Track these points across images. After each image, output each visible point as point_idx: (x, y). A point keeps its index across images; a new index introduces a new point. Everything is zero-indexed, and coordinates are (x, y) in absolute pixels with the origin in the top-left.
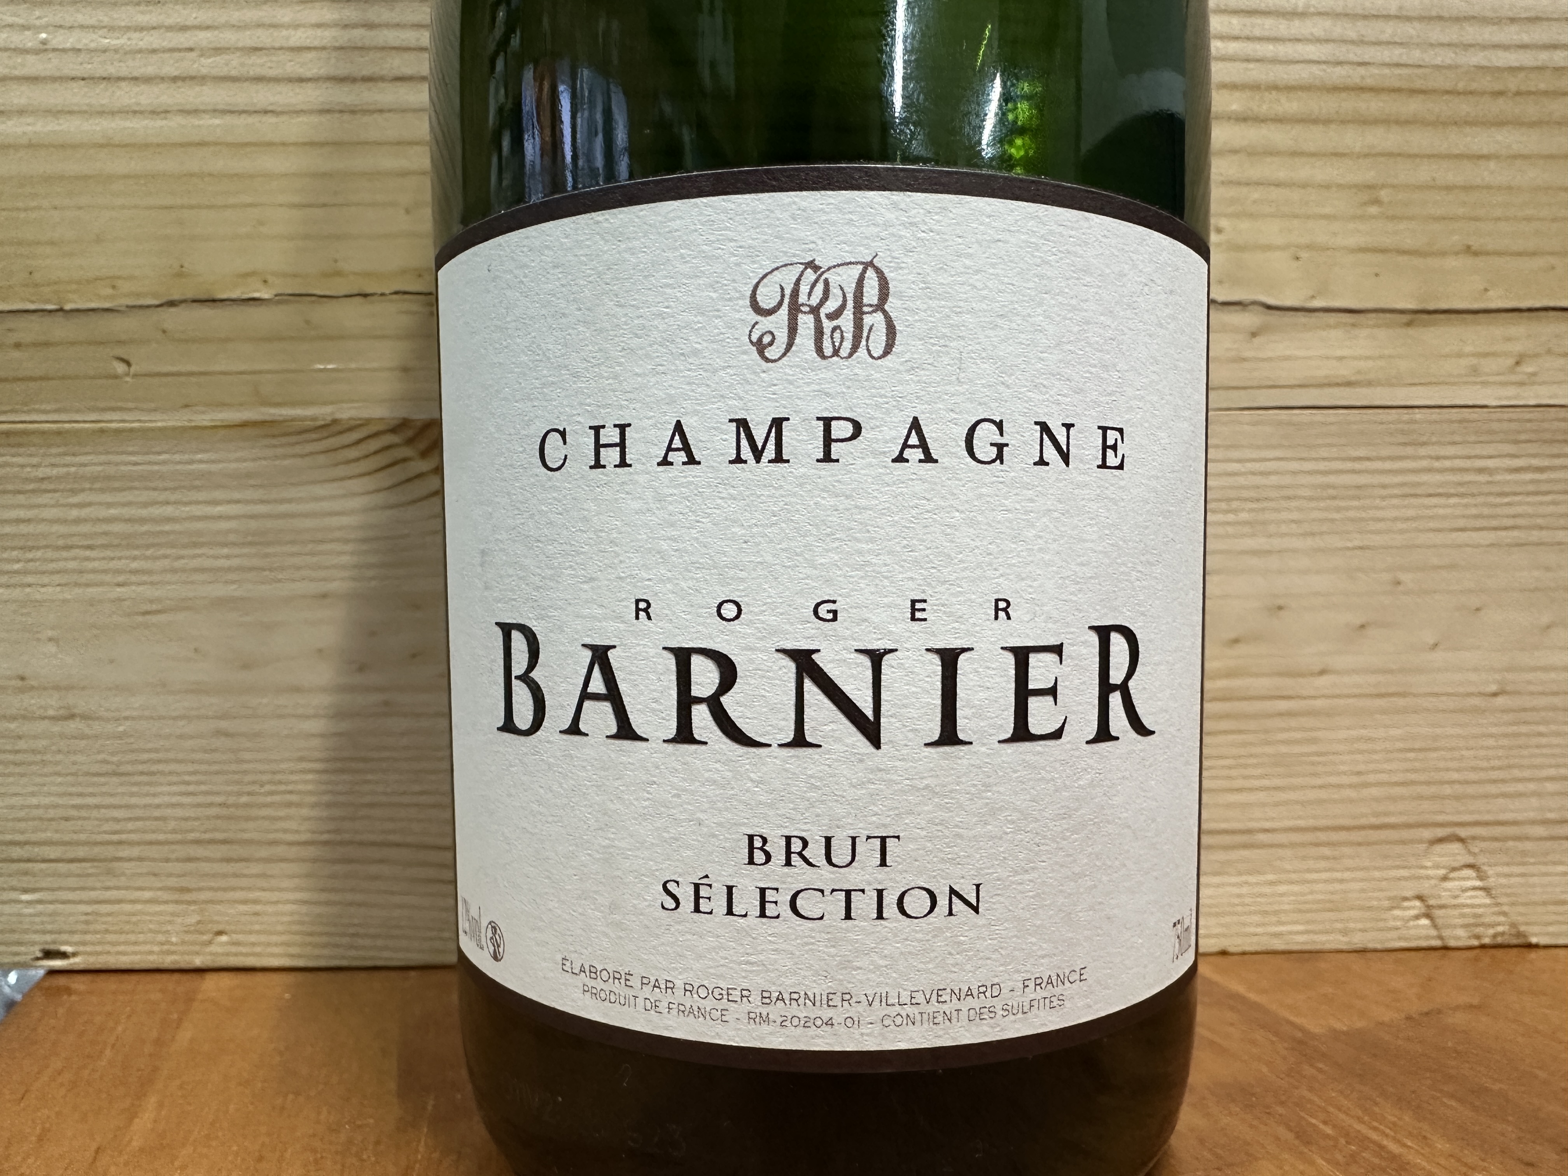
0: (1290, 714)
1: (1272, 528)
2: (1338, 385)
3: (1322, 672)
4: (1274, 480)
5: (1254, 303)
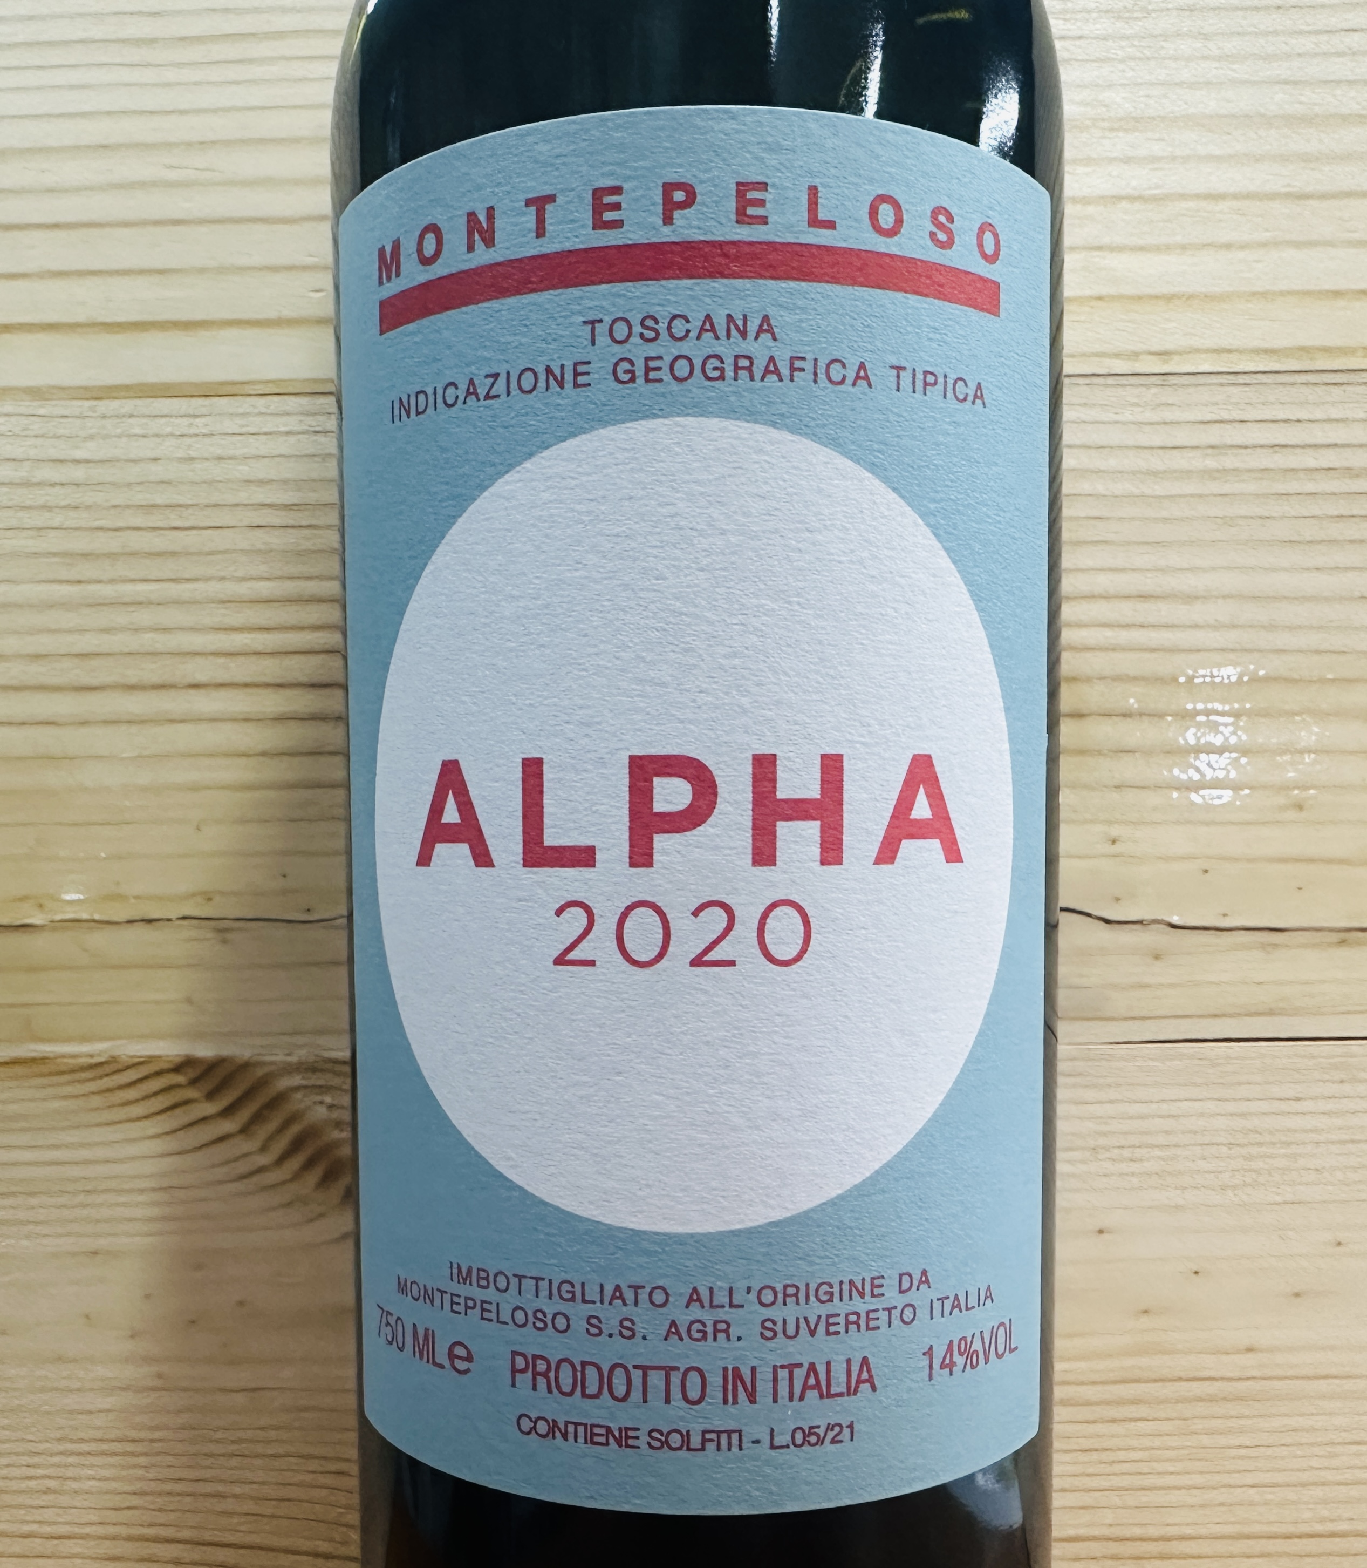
0: (1212, 1399)
1: (1186, 1180)
2: (1258, 1013)
3: (1250, 1350)
4: (1187, 1123)
5: (1155, 921)
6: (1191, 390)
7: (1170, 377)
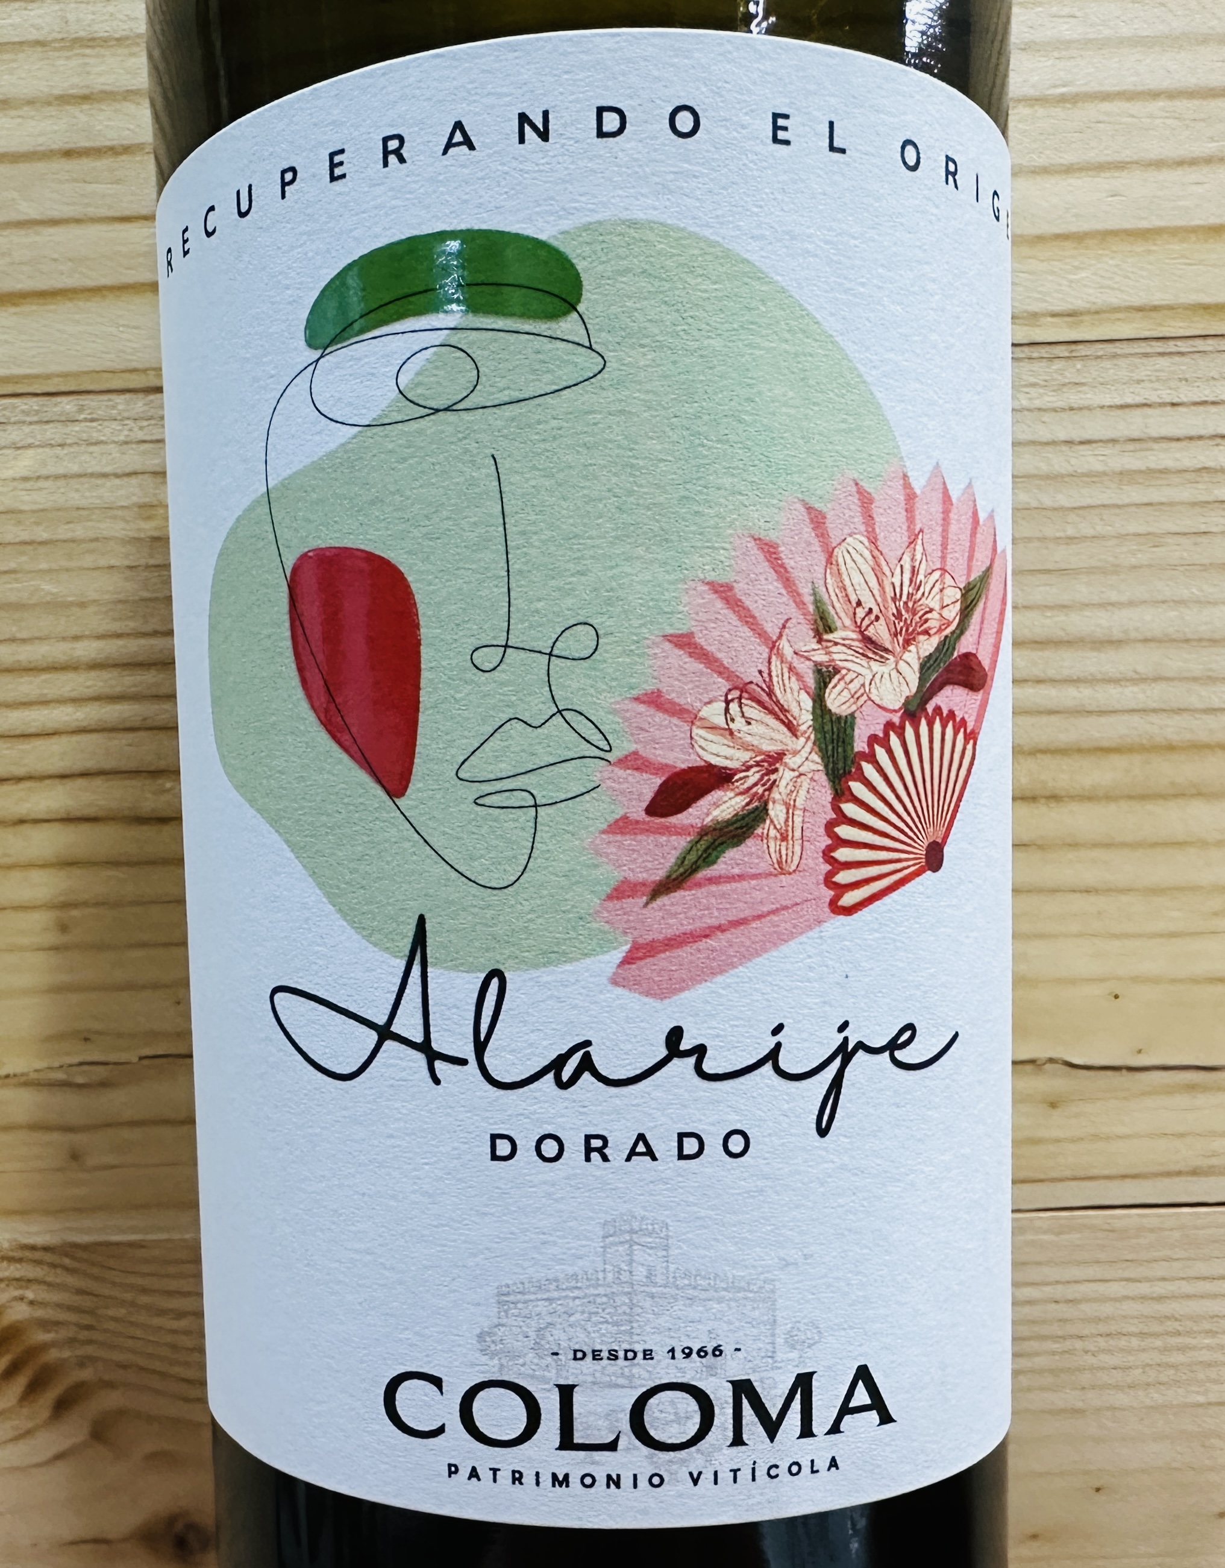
1: (1085, 1378)
2: (1179, 1173)
4: (1088, 1309)
5: (1051, 1060)
6: (1107, 364)
7: (1080, 347)
